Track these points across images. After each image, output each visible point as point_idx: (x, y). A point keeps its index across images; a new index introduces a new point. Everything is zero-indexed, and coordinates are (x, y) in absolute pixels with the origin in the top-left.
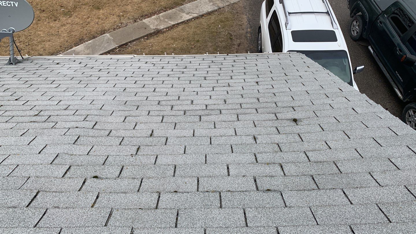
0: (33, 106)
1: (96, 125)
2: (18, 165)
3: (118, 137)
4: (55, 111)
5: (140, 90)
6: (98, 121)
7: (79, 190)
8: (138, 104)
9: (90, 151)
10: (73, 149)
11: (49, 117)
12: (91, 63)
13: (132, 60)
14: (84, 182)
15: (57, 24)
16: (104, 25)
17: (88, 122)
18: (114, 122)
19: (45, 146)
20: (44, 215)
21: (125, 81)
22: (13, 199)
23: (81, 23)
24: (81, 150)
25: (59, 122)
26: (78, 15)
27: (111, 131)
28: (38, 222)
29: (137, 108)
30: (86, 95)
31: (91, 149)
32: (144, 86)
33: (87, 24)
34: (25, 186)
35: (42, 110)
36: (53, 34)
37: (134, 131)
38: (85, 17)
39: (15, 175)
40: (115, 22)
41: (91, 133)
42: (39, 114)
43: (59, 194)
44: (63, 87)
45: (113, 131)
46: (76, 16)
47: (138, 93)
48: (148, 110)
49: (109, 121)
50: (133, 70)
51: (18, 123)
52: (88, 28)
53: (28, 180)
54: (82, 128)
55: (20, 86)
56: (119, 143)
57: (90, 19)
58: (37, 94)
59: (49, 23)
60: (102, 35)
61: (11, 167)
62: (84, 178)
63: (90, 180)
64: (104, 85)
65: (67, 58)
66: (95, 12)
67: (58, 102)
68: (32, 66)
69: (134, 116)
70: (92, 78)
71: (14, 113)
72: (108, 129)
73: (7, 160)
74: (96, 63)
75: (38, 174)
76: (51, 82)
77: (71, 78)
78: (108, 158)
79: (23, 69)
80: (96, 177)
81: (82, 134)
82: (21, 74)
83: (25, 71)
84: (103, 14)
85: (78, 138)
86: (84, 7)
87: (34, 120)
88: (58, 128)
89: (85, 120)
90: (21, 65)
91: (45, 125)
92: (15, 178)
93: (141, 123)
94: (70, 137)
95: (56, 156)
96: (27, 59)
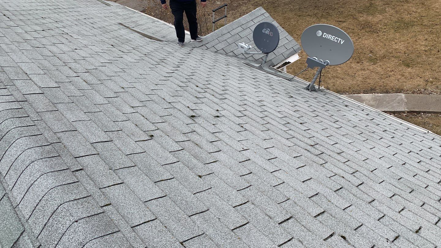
0: (312, 136)
1: (362, 186)
2: (284, 182)
3: (379, 211)
4: (329, 151)
5: (422, 173)
6: (365, 182)
7: (325, 240)
8: (413, 187)
9: (347, 208)
10: (333, 196)
11: (322, 154)
12: (378, 119)
13: (424, 135)
14: (331, 235)
15: (358, 67)
16: (404, 84)
17: (355, 178)
18: (381, 192)
19: (310, 179)
20: (289, 241)
21: (407, 154)
22: (271, 209)
23: (382, 73)
24: (339, 202)
25: (328, 163)
26: (383, 65)
27: (374, 200)
28: (283, 244)
29: (411, 191)
30: (362, 149)
31: (348, 207)
32: (428, 171)
33: (386, 77)
34: (283, 204)
35: (318, 144)
36: (349, 74)
37: (399, 215)
38: (389, 69)
39: (279, 189)
40: (419, 85)
41: (355, 190)
42: (315, 146)
43: (306, 231)
44: (343, 131)
45: (376, 201)
46: (380, 65)
47: (418, 175)
48: (424, 200)
49: (376, 188)
50: (422, 148)
51: (296, 145)
52: (386, 81)
53: (287, 200)
54: (347, 181)
55: (307, 113)
56: (378, 218)
57: (393, 73)
58: (319, 127)
59: (351, 63)
60: (397, 93)
61: (279, 180)
62: (333, 232)
63: (338, 237)
64: (383, 149)
65: (356, 104)
66: (403, 68)
67: (334, 143)
68: (323, 99)
69: (405, 199)
70: (375, 136)
71: (295, 135)
72: (372, 196)
73: (277, 172)
74: (384, 121)
75: (296, 200)
76: (335, 121)
77: (354, 126)
78: (362, 227)
79: (315, 98)
80: (344, 238)
81: (346, 187)
82: (312, 101)
83: (316, 101)
84: (410, 73)
85: (341, 188)
86: (393, 59)
87: (309, 150)
88: (326, 168)
89: (353, 174)
90: (315, 94)
91: (317, 159)
92: (278, 192)
93: (409, 211)
94: (334, 183)
95: (316, 193)
96: (322, 91)
